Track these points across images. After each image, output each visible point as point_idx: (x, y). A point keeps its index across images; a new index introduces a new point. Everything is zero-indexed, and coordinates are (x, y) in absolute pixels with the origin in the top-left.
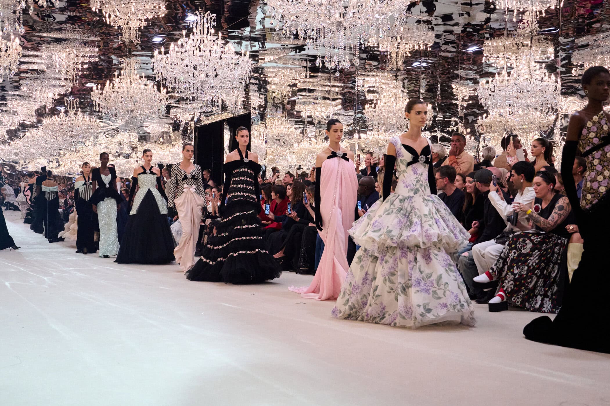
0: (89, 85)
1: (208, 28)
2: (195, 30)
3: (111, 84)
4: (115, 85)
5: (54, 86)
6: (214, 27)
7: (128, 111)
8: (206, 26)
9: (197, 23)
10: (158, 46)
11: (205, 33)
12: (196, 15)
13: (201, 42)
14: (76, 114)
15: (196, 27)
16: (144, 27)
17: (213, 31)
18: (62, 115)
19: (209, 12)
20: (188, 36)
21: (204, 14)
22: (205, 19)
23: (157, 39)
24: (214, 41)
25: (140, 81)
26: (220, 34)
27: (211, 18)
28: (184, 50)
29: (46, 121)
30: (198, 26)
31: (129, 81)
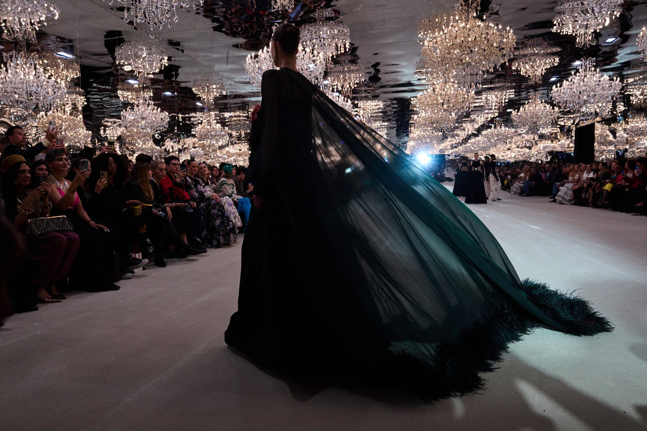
0: (509, 110)
1: (590, 68)
2: (580, 70)
3: (523, 109)
4: (526, 109)
5: (488, 113)
6: (594, 66)
7: (533, 123)
8: (588, 66)
9: (582, 65)
10: (555, 83)
11: (588, 71)
12: (582, 60)
13: (584, 77)
14: (501, 127)
15: (581, 68)
16: (544, 73)
17: (593, 69)
18: (493, 128)
19: (590, 58)
20: (575, 74)
21: (587, 59)
22: (587, 62)
23: (553, 79)
24: (594, 75)
25: (541, 105)
26: (598, 70)
27: (592, 61)
28: (572, 83)
29: (484, 133)
30: (583, 67)
31: (534, 105)
